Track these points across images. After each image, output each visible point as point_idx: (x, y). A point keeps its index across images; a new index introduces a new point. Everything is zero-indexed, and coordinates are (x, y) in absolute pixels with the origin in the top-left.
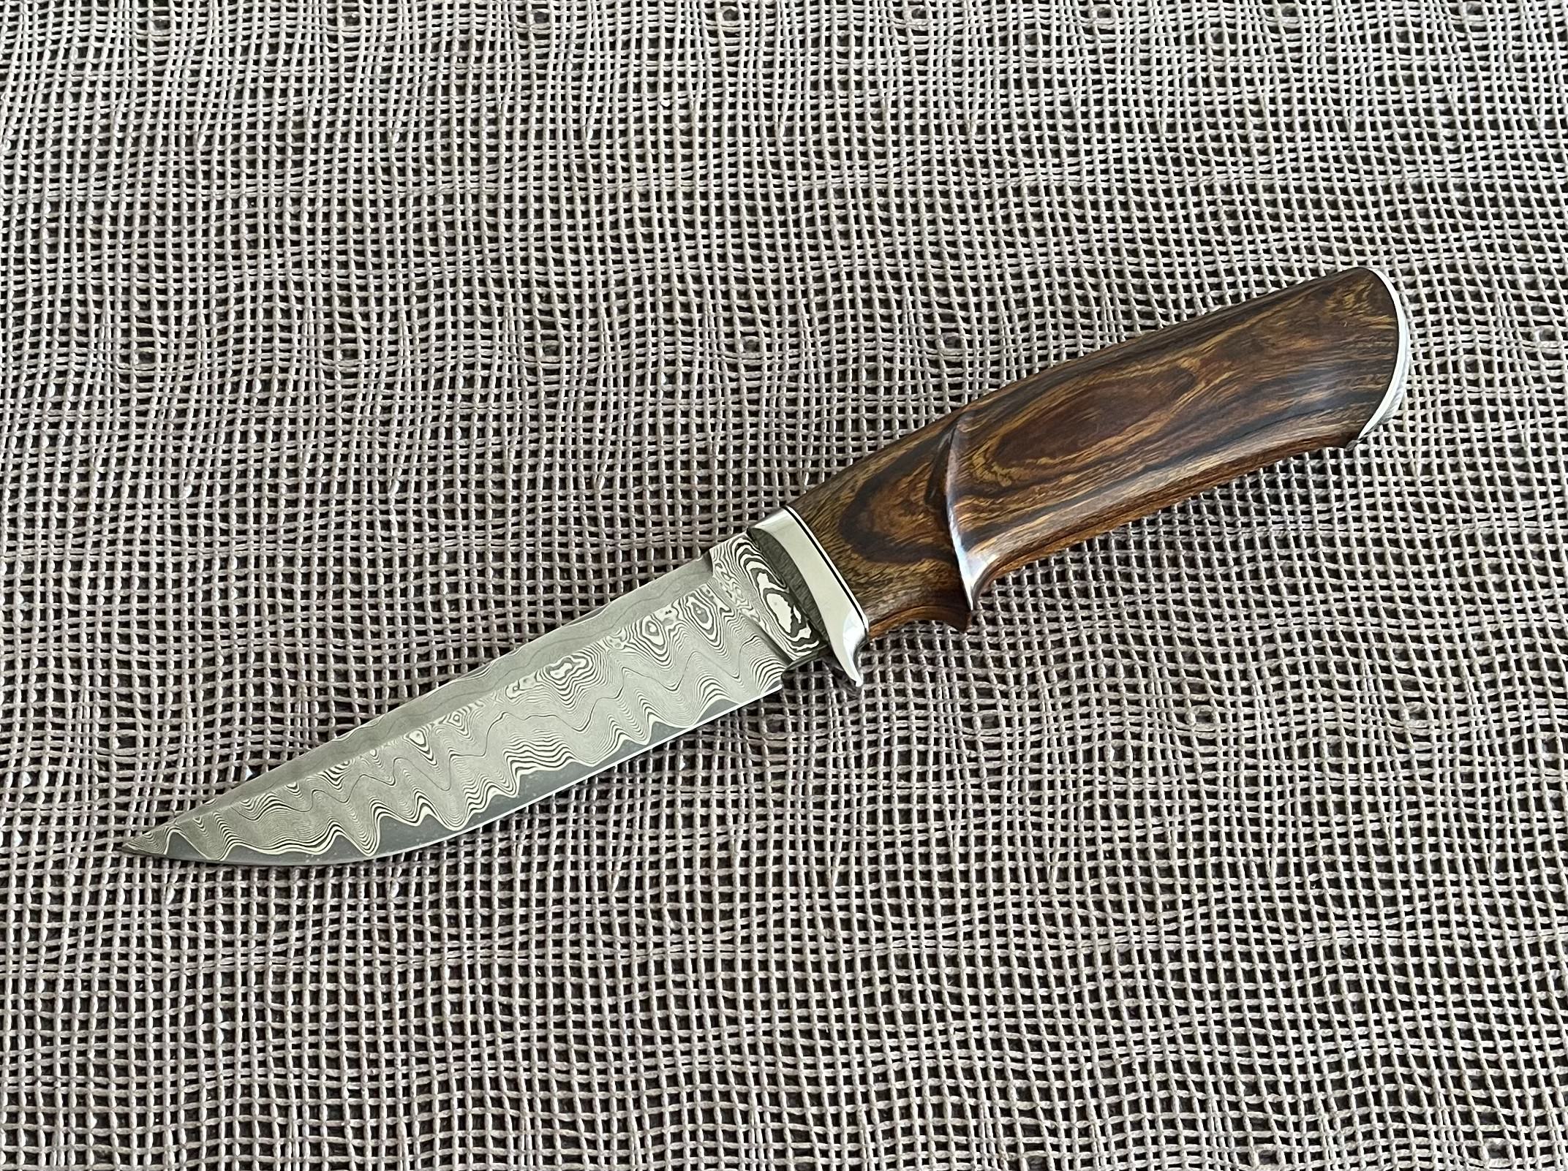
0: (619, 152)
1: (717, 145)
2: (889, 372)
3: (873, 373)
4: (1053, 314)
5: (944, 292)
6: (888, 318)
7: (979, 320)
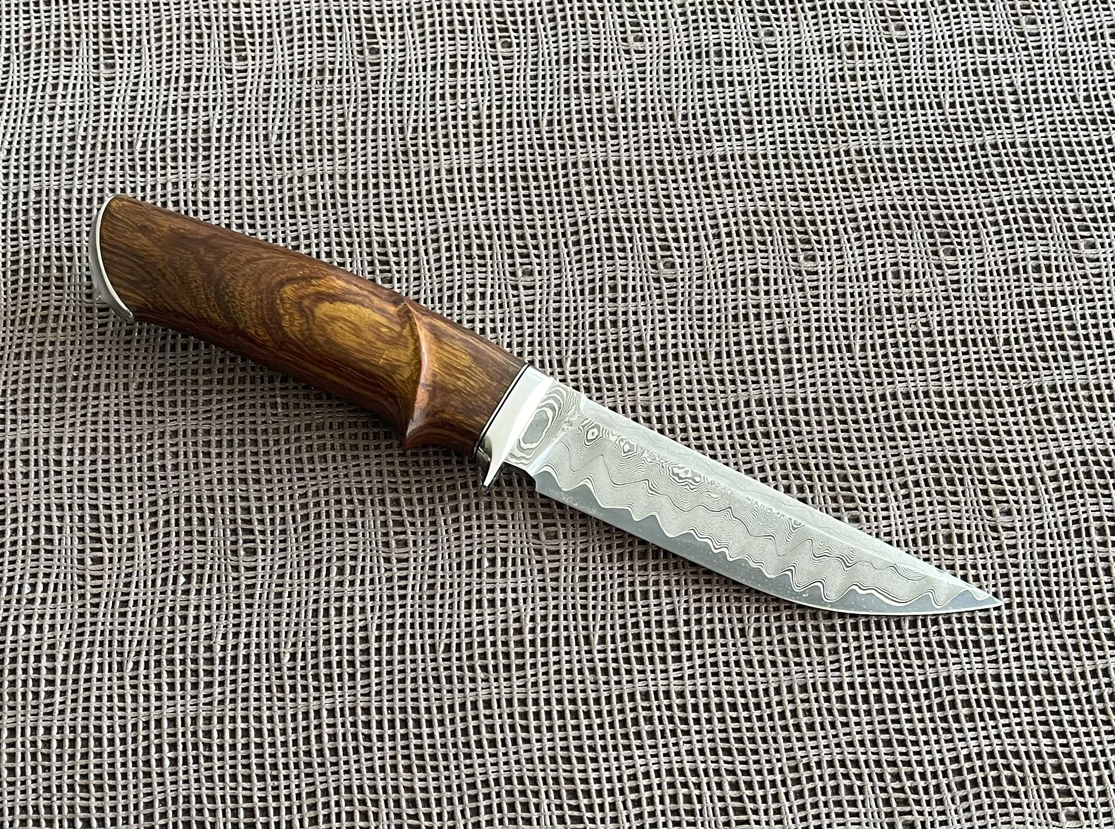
0: (431, 141)
1: (499, 134)
2: (625, 288)
3: (613, 289)
4: (739, 243)
5: (662, 230)
6: (623, 250)
7: (687, 249)
